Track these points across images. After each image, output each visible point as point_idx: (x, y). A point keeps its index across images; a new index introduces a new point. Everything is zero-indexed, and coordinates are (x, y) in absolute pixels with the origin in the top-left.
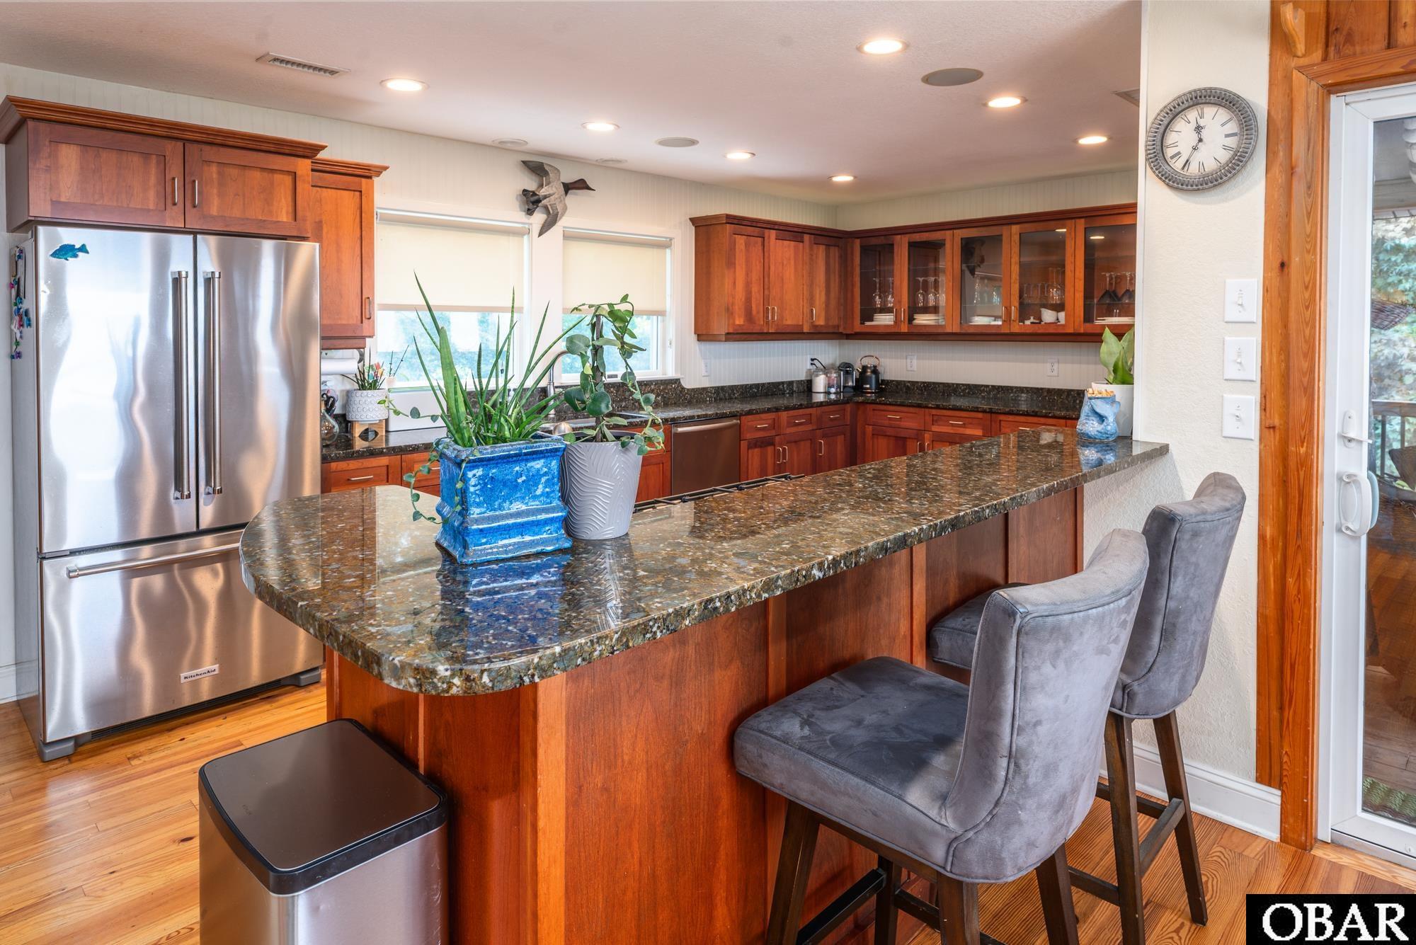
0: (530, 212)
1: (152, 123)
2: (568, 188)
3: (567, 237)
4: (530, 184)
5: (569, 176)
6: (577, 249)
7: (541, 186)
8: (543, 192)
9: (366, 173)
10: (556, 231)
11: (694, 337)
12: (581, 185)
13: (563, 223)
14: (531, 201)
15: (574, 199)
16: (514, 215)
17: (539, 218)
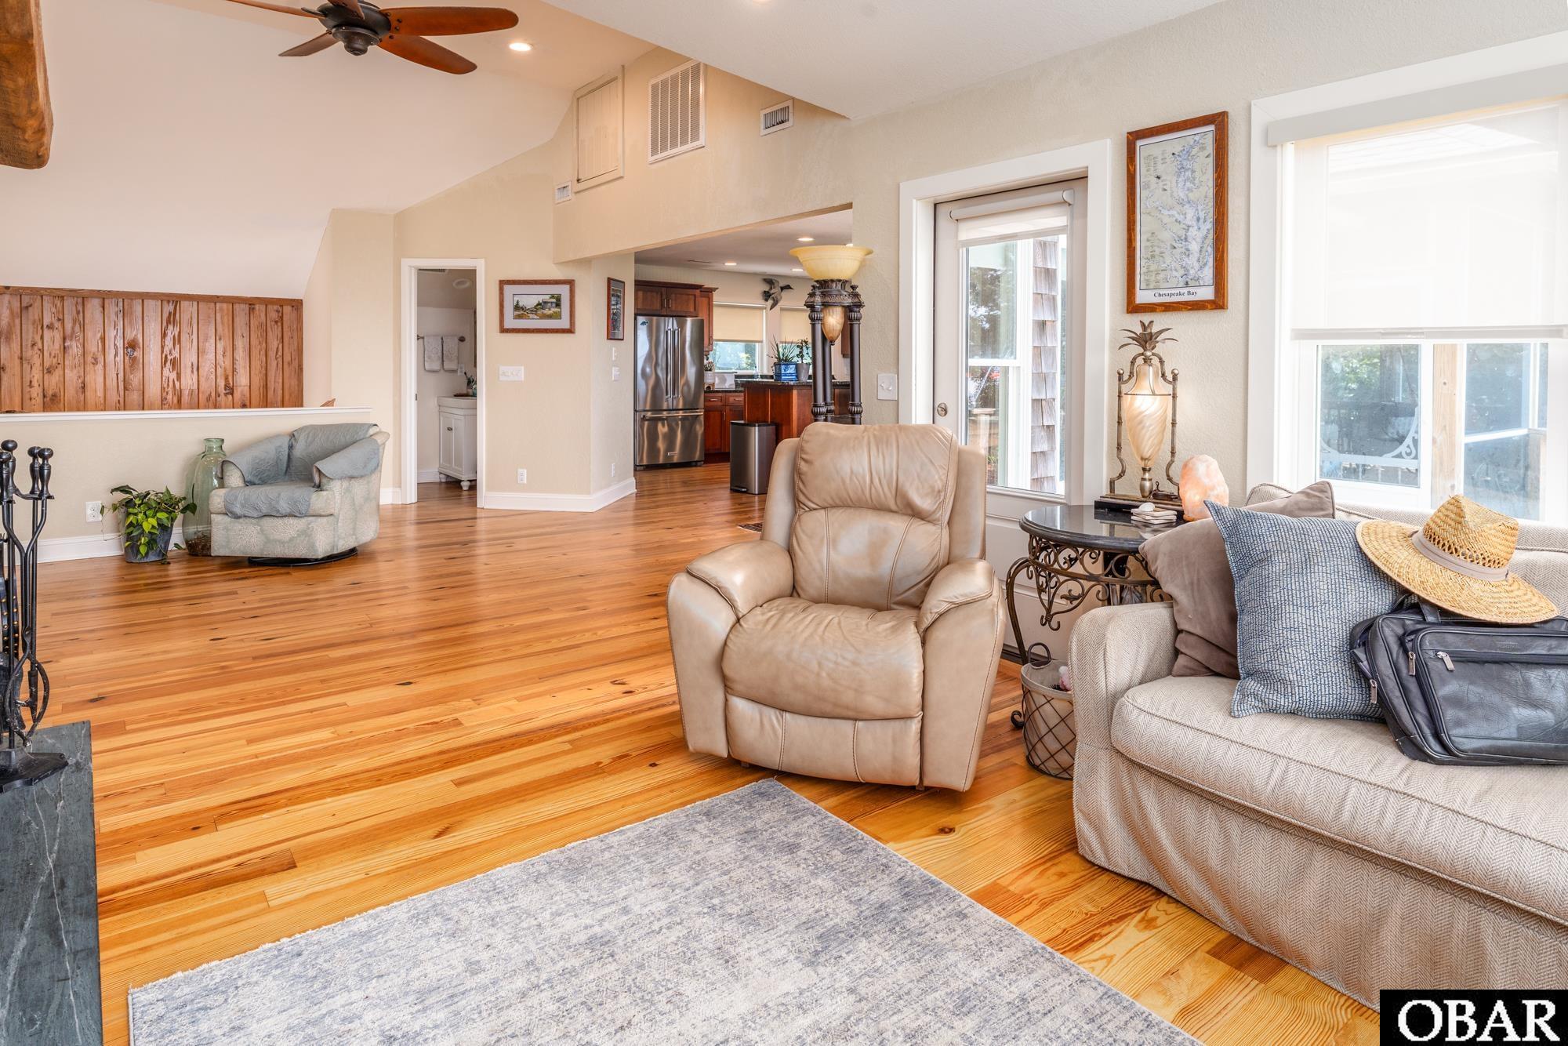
0: (766, 300)
1: (660, 283)
2: (782, 289)
3: (782, 309)
4: (766, 288)
5: (782, 283)
6: (786, 313)
7: (771, 288)
8: (772, 292)
9: (710, 291)
10: (777, 308)
11: (841, 356)
12: (788, 287)
13: (781, 304)
14: (767, 295)
15: (785, 293)
16: (761, 303)
17: (770, 302)
